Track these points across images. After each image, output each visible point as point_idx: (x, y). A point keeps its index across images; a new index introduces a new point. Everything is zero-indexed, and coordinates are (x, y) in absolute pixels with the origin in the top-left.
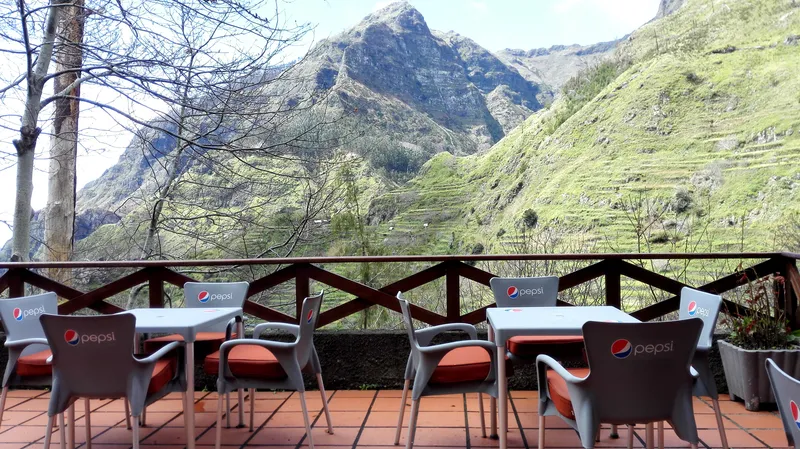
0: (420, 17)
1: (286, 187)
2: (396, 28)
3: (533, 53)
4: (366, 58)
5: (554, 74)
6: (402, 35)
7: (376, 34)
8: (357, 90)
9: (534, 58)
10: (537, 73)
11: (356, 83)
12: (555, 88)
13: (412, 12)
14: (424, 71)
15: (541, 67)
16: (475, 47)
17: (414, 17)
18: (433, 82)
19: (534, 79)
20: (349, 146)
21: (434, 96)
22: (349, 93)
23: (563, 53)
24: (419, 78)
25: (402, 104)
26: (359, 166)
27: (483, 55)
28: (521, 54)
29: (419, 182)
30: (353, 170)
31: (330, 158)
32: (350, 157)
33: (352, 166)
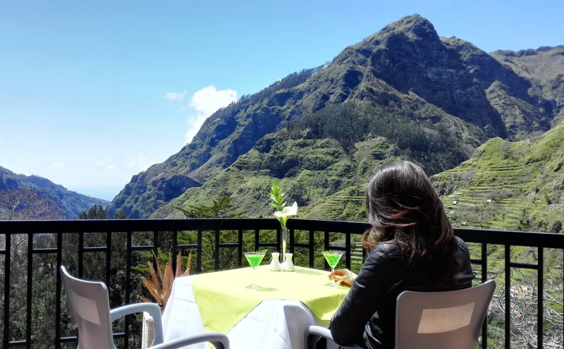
0: (431, 26)
2: (411, 36)
3: (522, 53)
4: (387, 61)
5: (542, 70)
6: (416, 41)
7: (395, 41)
8: (380, 86)
9: (523, 57)
10: (526, 70)
11: (380, 81)
12: (543, 82)
13: (425, 22)
14: (434, 69)
15: (529, 65)
16: (475, 49)
17: (426, 27)
18: (441, 78)
19: (524, 74)
20: (378, 132)
21: (442, 90)
22: (375, 89)
23: (550, 53)
24: (430, 75)
25: (417, 96)
26: (387, 147)
27: (481, 56)
28: (512, 54)
29: (474, 163)
30: (382, 150)
31: (363, 140)
32: (379, 140)
33: (381, 147)
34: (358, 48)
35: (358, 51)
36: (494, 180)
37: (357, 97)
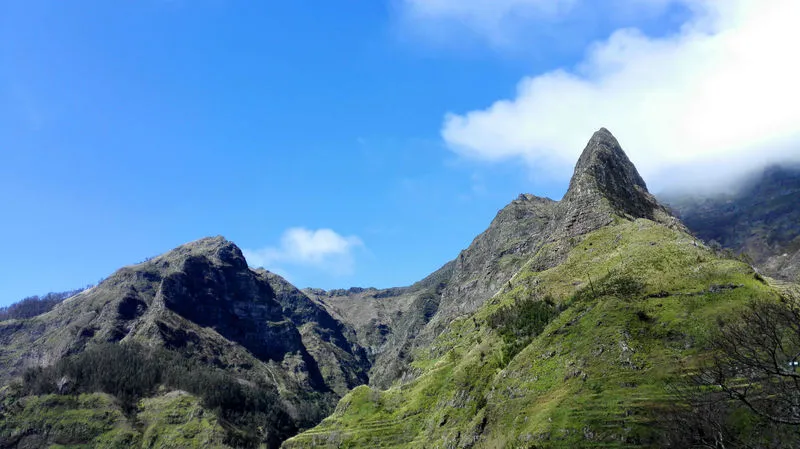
0: (239, 252)
1: (95, 432)
2: (216, 261)
3: (333, 293)
4: (185, 289)
5: (355, 314)
6: (222, 268)
7: (196, 265)
8: (176, 321)
9: (334, 298)
10: (338, 312)
11: (174, 314)
12: (357, 327)
13: (232, 246)
14: (242, 304)
15: (342, 306)
16: (285, 284)
17: (233, 252)
18: (250, 316)
19: (337, 317)
20: (174, 384)
21: (251, 331)
22: (168, 324)
23: (362, 295)
24: (237, 311)
25: (222, 337)
26: (189, 404)
27: (293, 292)
28: (323, 293)
29: (340, 419)
30: (182, 411)
31: (151, 395)
32: (176, 395)
33: (180, 406)
34: (137, 269)
35: (139, 273)
36: (368, 440)
37: (142, 334)
